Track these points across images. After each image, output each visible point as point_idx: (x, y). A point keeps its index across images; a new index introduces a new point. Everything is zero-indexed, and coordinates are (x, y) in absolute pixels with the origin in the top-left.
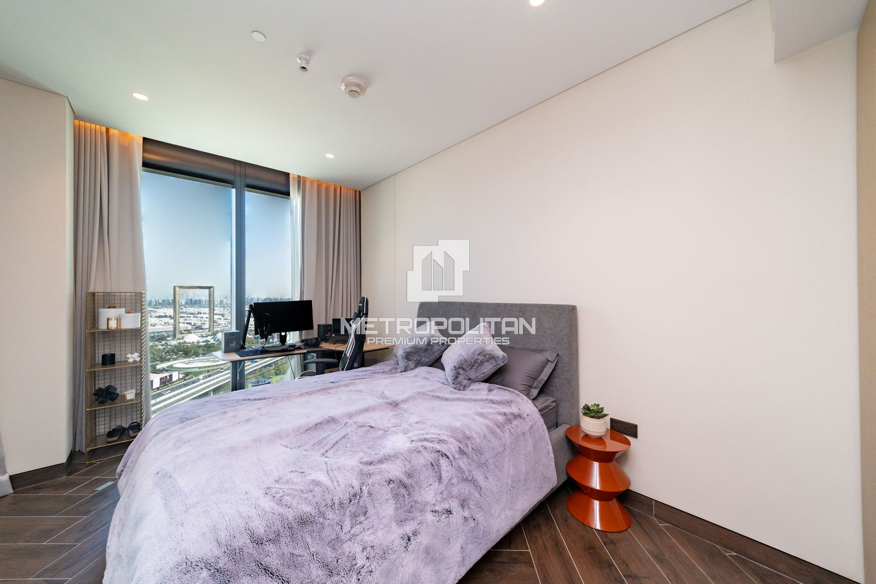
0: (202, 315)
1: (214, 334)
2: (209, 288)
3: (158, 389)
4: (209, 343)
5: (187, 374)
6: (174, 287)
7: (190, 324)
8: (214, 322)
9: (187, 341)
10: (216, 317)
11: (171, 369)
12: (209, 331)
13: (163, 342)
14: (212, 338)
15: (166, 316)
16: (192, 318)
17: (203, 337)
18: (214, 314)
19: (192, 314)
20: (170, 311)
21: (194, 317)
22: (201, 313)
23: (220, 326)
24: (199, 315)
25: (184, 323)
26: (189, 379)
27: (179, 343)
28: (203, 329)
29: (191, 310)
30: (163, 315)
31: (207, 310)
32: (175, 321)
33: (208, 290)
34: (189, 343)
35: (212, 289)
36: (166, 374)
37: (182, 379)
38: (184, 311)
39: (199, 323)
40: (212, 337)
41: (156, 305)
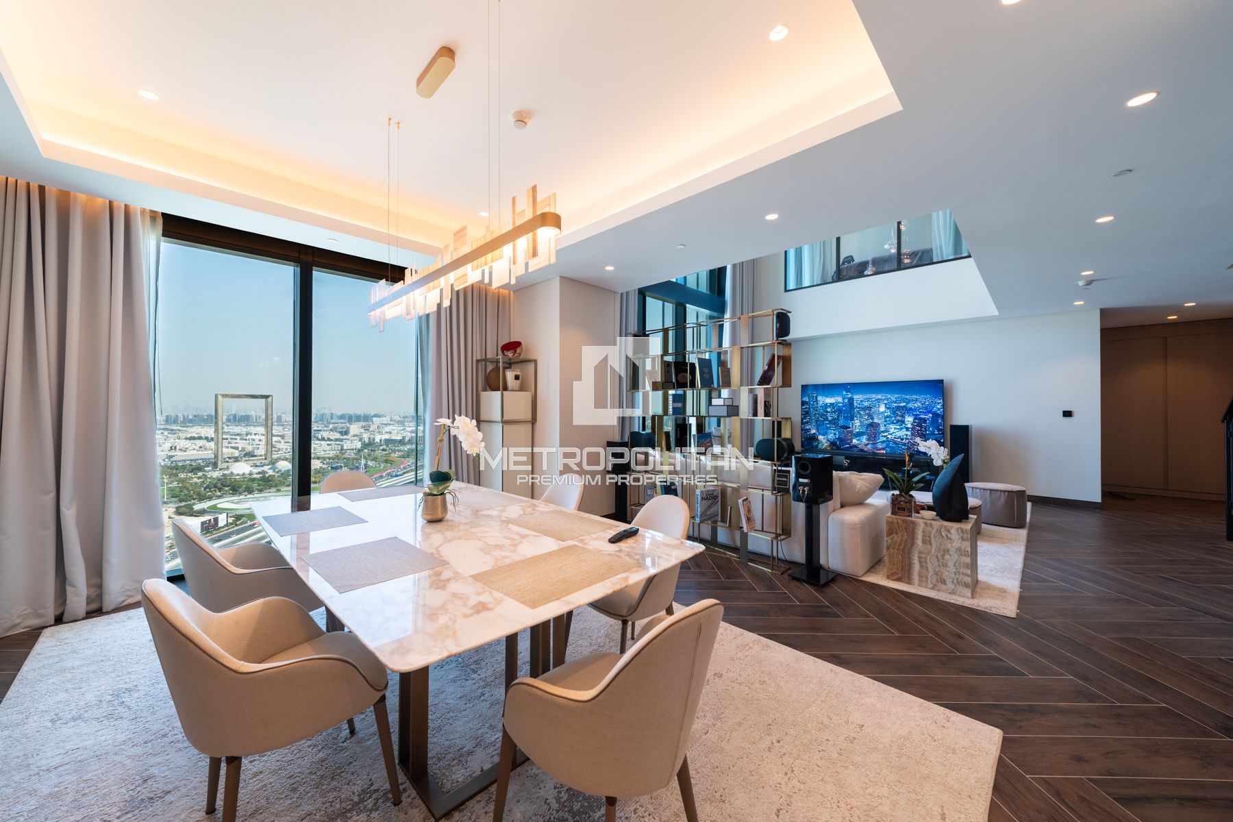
0: (253, 437)
1: (273, 462)
2: (266, 397)
4: (267, 476)
5: (238, 517)
6: (216, 396)
7: (237, 448)
8: (272, 446)
9: (235, 472)
10: (275, 439)
11: (214, 510)
12: (266, 459)
13: (200, 474)
14: (270, 469)
15: (200, 438)
16: (238, 441)
17: (256, 466)
18: (272, 435)
19: (238, 435)
20: (209, 431)
21: (241, 439)
22: (251, 434)
23: (280, 452)
24: (249, 437)
25: (227, 447)
26: (241, 524)
27: (224, 475)
28: (255, 456)
29: (237, 430)
30: (196, 436)
31: (262, 430)
32: (217, 444)
33: (264, 400)
34: (238, 475)
35: (270, 399)
36: (206, 518)
37: (231, 524)
38: (226, 431)
39: (250, 448)
40: (270, 467)
41: (184, 422)
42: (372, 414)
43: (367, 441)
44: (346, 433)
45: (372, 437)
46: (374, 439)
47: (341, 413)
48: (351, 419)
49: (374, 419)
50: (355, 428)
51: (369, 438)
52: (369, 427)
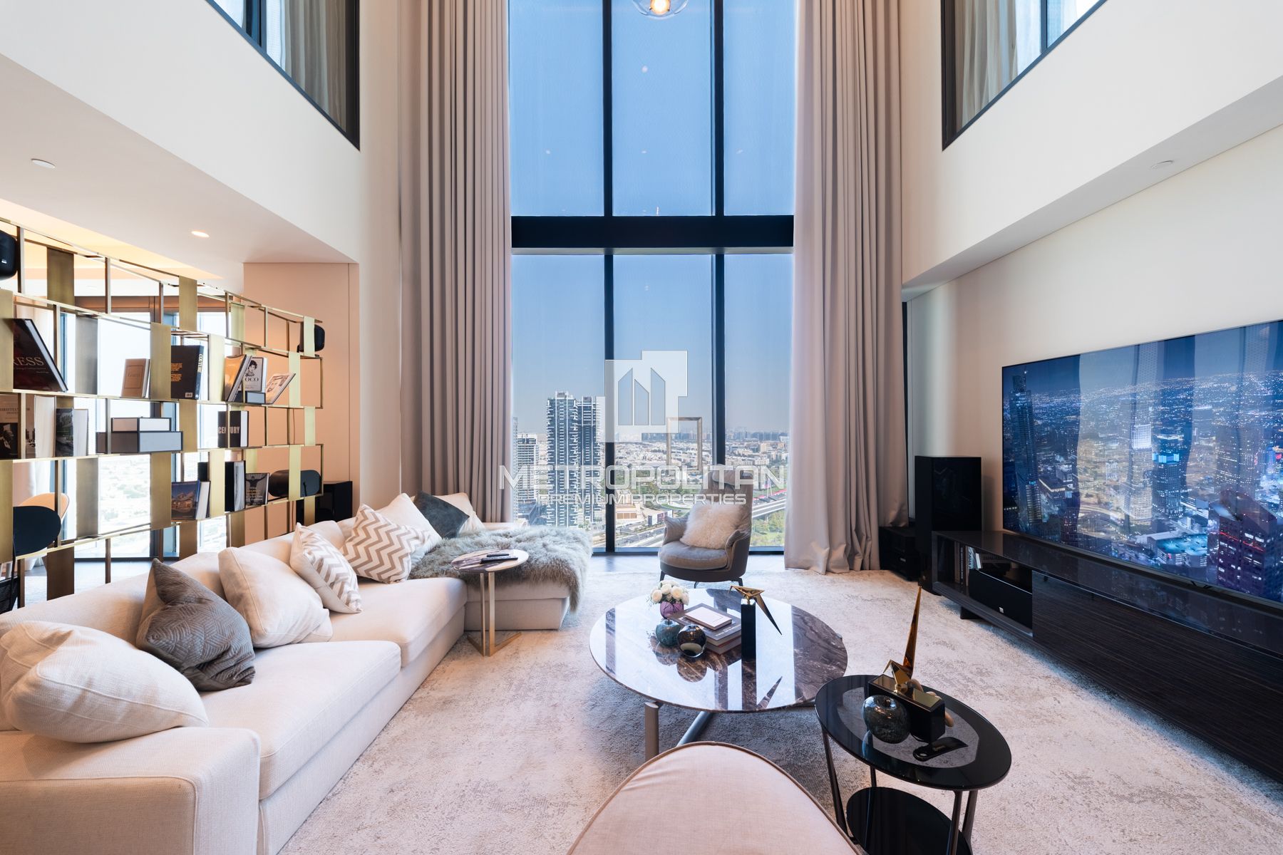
0: (691, 451)
2: (697, 419)
3: (656, 525)
7: (680, 460)
8: (703, 459)
10: (704, 453)
11: (667, 507)
15: (659, 451)
16: (681, 454)
18: (703, 451)
19: (681, 449)
20: (663, 446)
21: (684, 453)
22: (689, 449)
24: (688, 451)
25: (675, 459)
28: (692, 467)
29: (682, 445)
30: (657, 449)
31: (695, 445)
32: (668, 456)
33: (696, 422)
35: (700, 421)
36: (661, 512)
38: (675, 446)
39: (688, 460)
41: (651, 439)
42: (780, 432)
43: (774, 458)
44: (757, 450)
45: (779, 454)
46: (780, 456)
47: (754, 432)
48: (763, 437)
49: (781, 437)
50: (764, 446)
51: (777, 455)
52: (777, 444)
